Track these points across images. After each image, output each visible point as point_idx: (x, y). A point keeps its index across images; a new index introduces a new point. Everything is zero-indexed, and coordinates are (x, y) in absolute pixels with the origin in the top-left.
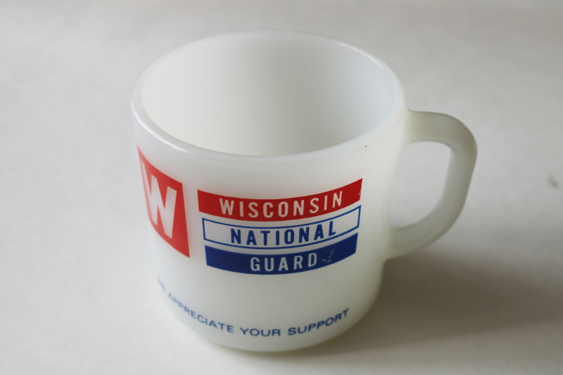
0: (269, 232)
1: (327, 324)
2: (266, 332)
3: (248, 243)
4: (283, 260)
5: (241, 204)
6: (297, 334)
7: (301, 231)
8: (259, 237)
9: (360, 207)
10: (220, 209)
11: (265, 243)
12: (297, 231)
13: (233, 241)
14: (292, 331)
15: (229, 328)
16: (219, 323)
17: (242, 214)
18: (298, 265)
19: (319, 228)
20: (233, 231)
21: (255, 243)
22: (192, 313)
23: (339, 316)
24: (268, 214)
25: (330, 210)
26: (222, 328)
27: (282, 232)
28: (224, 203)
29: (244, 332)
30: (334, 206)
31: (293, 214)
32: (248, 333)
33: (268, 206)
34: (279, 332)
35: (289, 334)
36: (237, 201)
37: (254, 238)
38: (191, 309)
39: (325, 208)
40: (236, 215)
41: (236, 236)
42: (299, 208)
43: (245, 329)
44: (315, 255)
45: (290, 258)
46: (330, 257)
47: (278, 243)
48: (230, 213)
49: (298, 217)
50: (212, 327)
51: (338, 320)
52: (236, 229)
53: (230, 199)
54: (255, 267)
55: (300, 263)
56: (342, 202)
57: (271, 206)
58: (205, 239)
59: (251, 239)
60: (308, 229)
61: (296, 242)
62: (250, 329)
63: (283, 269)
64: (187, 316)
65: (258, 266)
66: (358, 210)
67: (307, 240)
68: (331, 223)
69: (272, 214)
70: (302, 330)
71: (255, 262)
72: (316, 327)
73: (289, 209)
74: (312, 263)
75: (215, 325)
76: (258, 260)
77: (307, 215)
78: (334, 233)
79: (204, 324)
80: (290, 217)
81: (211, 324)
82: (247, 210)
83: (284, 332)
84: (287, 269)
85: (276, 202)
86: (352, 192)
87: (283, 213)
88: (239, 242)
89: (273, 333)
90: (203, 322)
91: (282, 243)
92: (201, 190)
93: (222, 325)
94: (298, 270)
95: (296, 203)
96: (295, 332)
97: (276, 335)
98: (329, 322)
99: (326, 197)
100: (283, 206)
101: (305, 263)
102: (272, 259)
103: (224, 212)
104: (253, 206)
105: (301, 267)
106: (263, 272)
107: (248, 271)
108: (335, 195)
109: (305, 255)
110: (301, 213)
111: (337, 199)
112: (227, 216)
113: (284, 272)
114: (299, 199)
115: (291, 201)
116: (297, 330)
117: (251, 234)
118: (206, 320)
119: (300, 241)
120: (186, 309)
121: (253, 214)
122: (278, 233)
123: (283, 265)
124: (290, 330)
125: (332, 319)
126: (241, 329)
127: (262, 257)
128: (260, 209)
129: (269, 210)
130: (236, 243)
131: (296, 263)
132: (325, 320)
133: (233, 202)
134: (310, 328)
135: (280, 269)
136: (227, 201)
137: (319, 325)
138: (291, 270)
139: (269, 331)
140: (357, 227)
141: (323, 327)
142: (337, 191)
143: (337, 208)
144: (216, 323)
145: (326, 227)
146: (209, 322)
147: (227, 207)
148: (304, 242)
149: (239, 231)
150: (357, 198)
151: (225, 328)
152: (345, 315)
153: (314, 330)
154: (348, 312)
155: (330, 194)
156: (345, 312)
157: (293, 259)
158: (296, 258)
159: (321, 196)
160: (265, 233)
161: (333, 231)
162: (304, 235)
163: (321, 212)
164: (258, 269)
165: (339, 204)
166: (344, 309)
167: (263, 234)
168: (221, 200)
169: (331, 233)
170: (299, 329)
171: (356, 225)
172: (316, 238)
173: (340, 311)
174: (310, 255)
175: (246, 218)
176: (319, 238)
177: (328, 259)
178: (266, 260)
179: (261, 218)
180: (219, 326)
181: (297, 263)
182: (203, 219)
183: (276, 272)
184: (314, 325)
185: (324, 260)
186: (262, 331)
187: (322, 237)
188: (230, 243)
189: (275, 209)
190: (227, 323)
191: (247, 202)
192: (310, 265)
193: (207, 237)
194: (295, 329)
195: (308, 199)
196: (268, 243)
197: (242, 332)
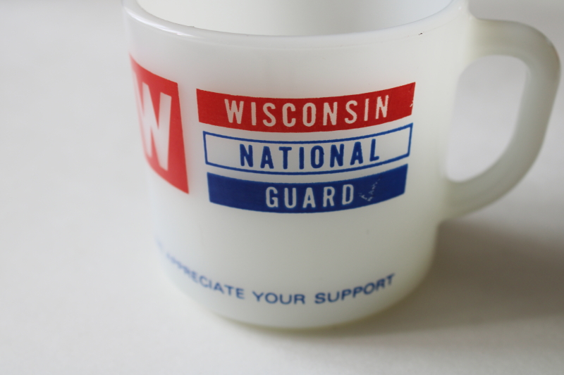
0: (290, 149)
1: (366, 292)
2: (286, 299)
3: (263, 166)
4: (309, 191)
5: (253, 105)
6: (327, 302)
7: (334, 148)
8: (277, 156)
9: (411, 126)
10: (225, 115)
11: (285, 166)
12: (327, 148)
13: (243, 164)
14: (320, 298)
15: (239, 292)
16: (226, 286)
17: (254, 122)
18: (328, 201)
19: (358, 148)
20: (242, 147)
21: (271, 166)
22: (193, 275)
23: (381, 283)
24: (289, 121)
25: (372, 122)
26: (230, 293)
27: (308, 149)
28: (230, 106)
29: (258, 297)
30: (377, 117)
31: (322, 123)
32: (263, 298)
33: (289, 109)
34: (303, 299)
35: (317, 302)
36: (248, 101)
37: (270, 157)
38: (192, 268)
39: (366, 118)
40: (246, 125)
41: (246, 155)
42: (331, 114)
43: (258, 293)
44: (351, 187)
45: (318, 188)
46: (371, 192)
47: (302, 166)
48: (239, 121)
49: (330, 127)
50: (218, 292)
51: (380, 288)
52: (246, 145)
53: (238, 99)
54: (272, 202)
55: (331, 198)
56: (388, 112)
57: (293, 109)
58: (207, 163)
59: (267, 159)
60: (342, 147)
61: (326, 166)
62: (266, 293)
63: (309, 205)
64: (187, 279)
65: (276, 200)
66: (408, 129)
67: (341, 163)
68: (374, 143)
69: (294, 121)
70: (333, 297)
71: (272, 194)
72: (351, 295)
73: (317, 115)
74: (348, 199)
75: (221, 289)
76: (276, 191)
77: (341, 125)
78: (377, 158)
79: (208, 289)
80: (318, 127)
81: (216, 288)
82: (261, 115)
83: (310, 299)
84: (314, 205)
85: (299, 103)
86: (401, 100)
87: (309, 121)
88: (251, 164)
89: (296, 300)
90: (206, 286)
91: (308, 167)
92: (201, 89)
93: (230, 288)
94: (329, 209)
95: (326, 105)
96: (324, 300)
97: (299, 302)
98: (369, 289)
99: (367, 101)
100: (309, 109)
101: (338, 198)
102: (294, 190)
103: (231, 120)
104: (269, 109)
105: (332, 204)
106: (282, 209)
107: (264, 208)
108: (379, 99)
109: (338, 185)
110: (334, 122)
111: (382, 107)
112: (234, 125)
113: (309, 210)
114: (331, 100)
115: (319, 102)
116: (326, 297)
117: (266, 152)
118: (210, 283)
119: (332, 165)
120: (187, 271)
121: (269, 121)
122: (302, 150)
123: (309, 199)
124: (317, 296)
125: (372, 284)
126: (254, 293)
127: (280, 187)
128: (277, 113)
129: (291, 115)
130: (247, 166)
131: (326, 197)
132: (363, 284)
133: (242, 103)
134: (344, 295)
135: (305, 206)
136: (234, 103)
137: (356, 292)
138: (319, 208)
139: (290, 297)
140: (407, 155)
141: (361, 295)
142: (382, 94)
143: (382, 120)
144: (222, 285)
145: (366, 145)
146: (214, 285)
147: (234, 112)
148: (336, 167)
149: (250, 148)
150: (408, 112)
151: (234, 292)
152: (390, 283)
153: (349, 298)
154: (394, 279)
155: (373, 96)
156: (390, 277)
157: (322, 191)
158: (326, 189)
159: (360, 98)
160: (285, 151)
161: (375, 155)
162: (337, 155)
163: (360, 124)
164: (276, 204)
165: (385, 115)
166: (388, 273)
167: (282, 152)
168: (226, 101)
169: (373, 158)
170: (329, 295)
171: (406, 152)
172: (352, 163)
173: (384, 275)
174: (345, 187)
175: (260, 127)
176: (357, 161)
177: (368, 196)
178: (286, 190)
179: (280, 128)
180: (226, 290)
181: (328, 198)
182: (205, 133)
183: (299, 209)
184: (349, 291)
185: (363, 197)
186: (281, 297)
187: (361, 161)
188: (239, 166)
189: (298, 114)
190: (236, 285)
191: (260, 102)
192: (344, 202)
193: (209, 161)
194: (323, 294)
195: (342, 100)
196: (288, 166)
197: (255, 298)
